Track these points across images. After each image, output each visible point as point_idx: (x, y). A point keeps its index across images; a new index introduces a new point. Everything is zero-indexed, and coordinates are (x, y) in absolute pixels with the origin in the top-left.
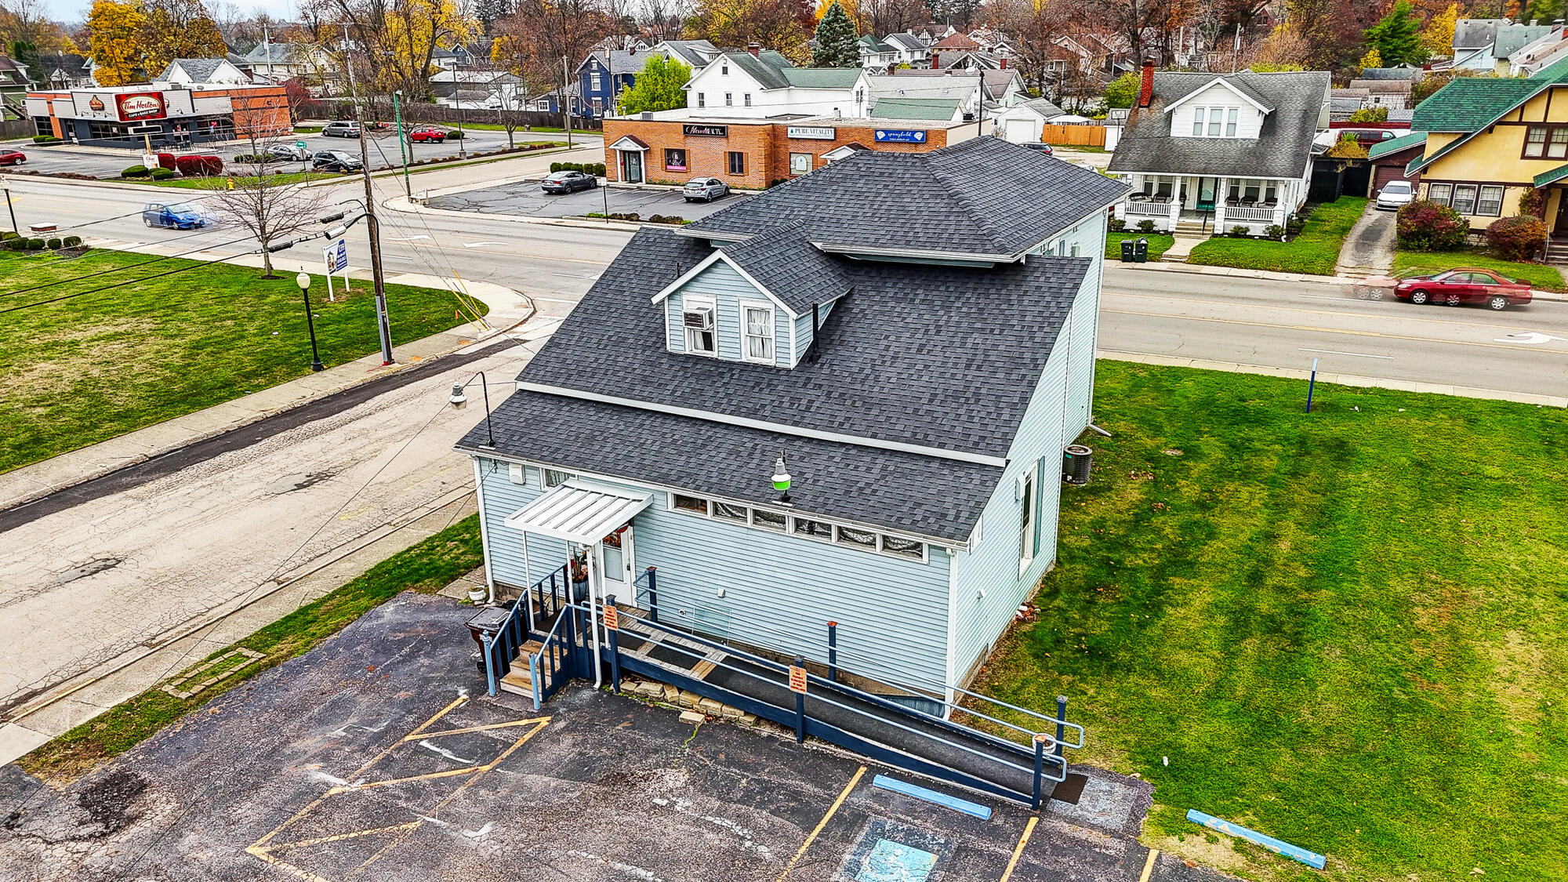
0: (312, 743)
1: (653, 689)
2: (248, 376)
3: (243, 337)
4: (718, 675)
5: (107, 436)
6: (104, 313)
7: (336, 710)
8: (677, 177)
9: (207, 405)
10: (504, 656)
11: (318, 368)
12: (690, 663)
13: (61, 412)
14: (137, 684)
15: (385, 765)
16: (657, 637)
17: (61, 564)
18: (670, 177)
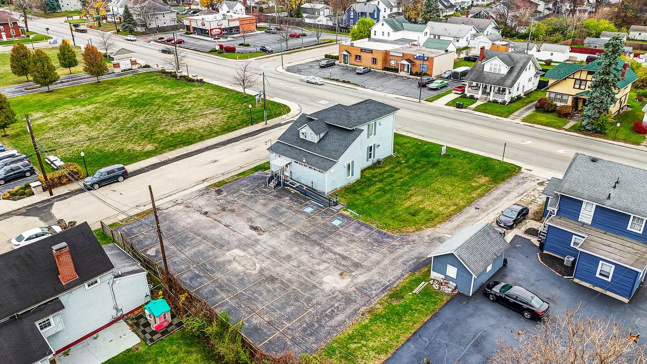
0: (243, 189)
1: (289, 188)
2: (239, 125)
3: (238, 115)
4: (297, 187)
5: (213, 137)
6: (211, 107)
7: (247, 185)
8: (358, 64)
9: (230, 132)
10: (270, 181)
11: (252, 125)
12: (294, 185)
13: (205, 131)
14: (221, 179)
15: (252, 192)
16: (291, 181)
17: (209, 160)
18: (356, 63)
